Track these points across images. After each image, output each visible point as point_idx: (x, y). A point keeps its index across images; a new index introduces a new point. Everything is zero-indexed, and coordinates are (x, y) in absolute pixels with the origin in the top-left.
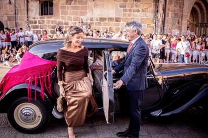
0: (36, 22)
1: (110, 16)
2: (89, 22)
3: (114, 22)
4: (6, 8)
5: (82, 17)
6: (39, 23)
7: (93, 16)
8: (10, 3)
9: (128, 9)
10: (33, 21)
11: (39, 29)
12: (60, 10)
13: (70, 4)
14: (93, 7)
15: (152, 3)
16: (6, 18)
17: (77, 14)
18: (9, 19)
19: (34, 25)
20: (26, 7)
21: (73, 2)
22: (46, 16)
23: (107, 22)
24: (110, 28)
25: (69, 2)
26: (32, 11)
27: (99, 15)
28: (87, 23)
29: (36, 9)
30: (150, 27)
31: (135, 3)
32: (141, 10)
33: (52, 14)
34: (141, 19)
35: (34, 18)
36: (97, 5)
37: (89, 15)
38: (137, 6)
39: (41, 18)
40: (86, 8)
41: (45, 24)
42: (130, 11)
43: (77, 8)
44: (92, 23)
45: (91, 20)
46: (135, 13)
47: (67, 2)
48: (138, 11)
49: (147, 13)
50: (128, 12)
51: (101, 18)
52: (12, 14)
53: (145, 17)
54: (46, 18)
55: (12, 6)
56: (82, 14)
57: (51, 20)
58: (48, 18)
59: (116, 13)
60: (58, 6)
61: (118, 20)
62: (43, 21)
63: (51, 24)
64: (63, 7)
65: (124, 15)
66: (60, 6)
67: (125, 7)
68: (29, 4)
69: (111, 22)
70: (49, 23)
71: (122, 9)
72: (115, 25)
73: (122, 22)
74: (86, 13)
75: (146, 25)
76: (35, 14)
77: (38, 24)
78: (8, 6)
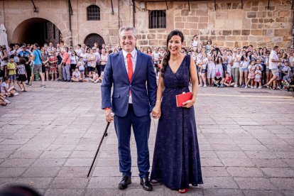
0: (144, 37)
1: (236, 29)
2: (210, 35)
3: (241, 35)
4: (108, 19)
5: (201, 30)
6: (148, 38)
7: (215, 29)
8: (113, 13)
9: (258, 18)
10: (140, 36)
11: (148, 45)
12: (175, 22)
13: (187, 14)
14: (215, 17)
15: (290, 11)
16: (108, 32)
17: (195, 26)
18: (112, 33)
19: (142, 40)
20: (132, 18)
21: (190, 13)
22: (156, 30)
23: (232, 35)
24: (236, 43)
25: (185, 12)
26: (140, 23)
27: (221, 28)
28: (207, 37)
29: (145, 21)
30: (287, 40)
31: (267, 11)
32: (275, 20)
33: (165, 27)
34: (275, 30)
35: (142, 32)
36: (219, 16)
37: (210, 28)
38: (270, 15)
39: (150, 32)
40: (206, 19)
41: (156, 39)
42: (261, 21)
43: (196, 19)
44: (213, 38)
45: (213, 33)
46: (267, 24)
47: (183, 12)
48: (272, 21)
49: (283, 23)
50: (259, 23)
51: (224, 32)
52: (115, 26)
53: (280, 28)
54: (157, 32)
55: (116, 17)
56: (202, 26)
57: (163, 34)
58: (159, 31)
59: (243, 25)
60: (172, 17)
61: (245, 33)
62: (154, 35)
63: (163, 39)
64: (178, 19)
65: (253, 27)
66: (175, 16)
67: (255, 16)
68: (136, 14)
69: (237, 36)
70: (160, 38)
71: (251, 19)
72: (242, 39)
73: (250, 35)
74: (206, 25)
75: (282, 38)
76: (144, 26)
77: (146, 39)
78: (111, 17)
